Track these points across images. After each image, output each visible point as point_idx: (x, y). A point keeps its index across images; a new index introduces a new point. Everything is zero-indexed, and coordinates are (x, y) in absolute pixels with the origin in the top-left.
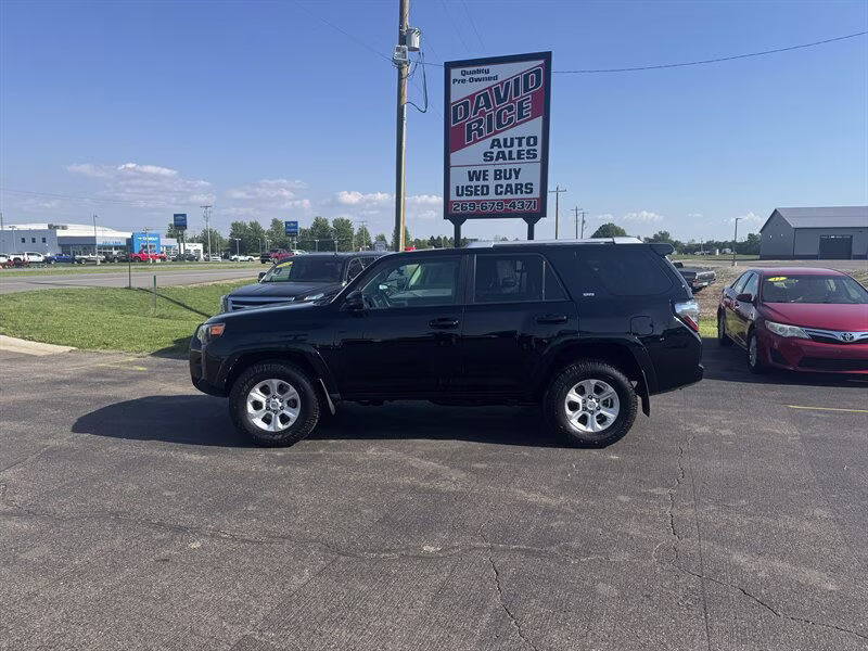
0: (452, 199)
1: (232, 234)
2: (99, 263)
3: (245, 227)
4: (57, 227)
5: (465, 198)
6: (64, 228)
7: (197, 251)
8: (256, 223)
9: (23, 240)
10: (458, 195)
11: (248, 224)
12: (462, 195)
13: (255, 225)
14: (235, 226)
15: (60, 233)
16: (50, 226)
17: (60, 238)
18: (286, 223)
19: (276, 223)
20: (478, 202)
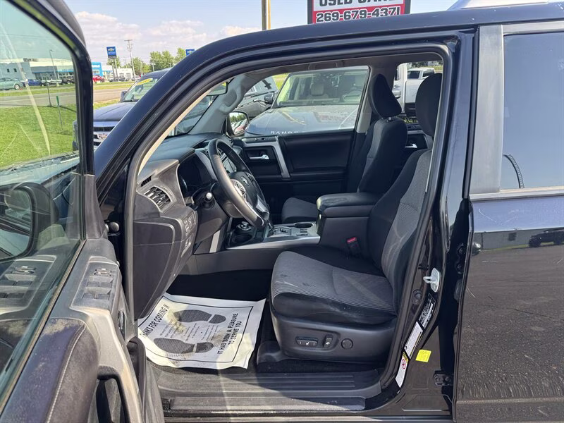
0: (315, 10)
1: (151, 61)
2: (58, 85)
3: (160, 55)
4: (29, 60)
5: (328, 7)
6: (34, 60)
7: (128, 74)
8: (167, 52)
9: (8, 70)
10: (321, 5)
11: (161, 53)
12: (326, 4)
13: (166, 53)
14: (153, 55)
15: (32, 64)
16: (25, 60)
17: (33, 68)
18: (187, 50)
19: (180, 51)
20: (341, 11)
